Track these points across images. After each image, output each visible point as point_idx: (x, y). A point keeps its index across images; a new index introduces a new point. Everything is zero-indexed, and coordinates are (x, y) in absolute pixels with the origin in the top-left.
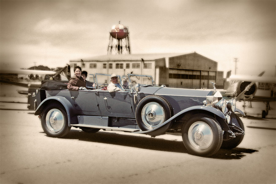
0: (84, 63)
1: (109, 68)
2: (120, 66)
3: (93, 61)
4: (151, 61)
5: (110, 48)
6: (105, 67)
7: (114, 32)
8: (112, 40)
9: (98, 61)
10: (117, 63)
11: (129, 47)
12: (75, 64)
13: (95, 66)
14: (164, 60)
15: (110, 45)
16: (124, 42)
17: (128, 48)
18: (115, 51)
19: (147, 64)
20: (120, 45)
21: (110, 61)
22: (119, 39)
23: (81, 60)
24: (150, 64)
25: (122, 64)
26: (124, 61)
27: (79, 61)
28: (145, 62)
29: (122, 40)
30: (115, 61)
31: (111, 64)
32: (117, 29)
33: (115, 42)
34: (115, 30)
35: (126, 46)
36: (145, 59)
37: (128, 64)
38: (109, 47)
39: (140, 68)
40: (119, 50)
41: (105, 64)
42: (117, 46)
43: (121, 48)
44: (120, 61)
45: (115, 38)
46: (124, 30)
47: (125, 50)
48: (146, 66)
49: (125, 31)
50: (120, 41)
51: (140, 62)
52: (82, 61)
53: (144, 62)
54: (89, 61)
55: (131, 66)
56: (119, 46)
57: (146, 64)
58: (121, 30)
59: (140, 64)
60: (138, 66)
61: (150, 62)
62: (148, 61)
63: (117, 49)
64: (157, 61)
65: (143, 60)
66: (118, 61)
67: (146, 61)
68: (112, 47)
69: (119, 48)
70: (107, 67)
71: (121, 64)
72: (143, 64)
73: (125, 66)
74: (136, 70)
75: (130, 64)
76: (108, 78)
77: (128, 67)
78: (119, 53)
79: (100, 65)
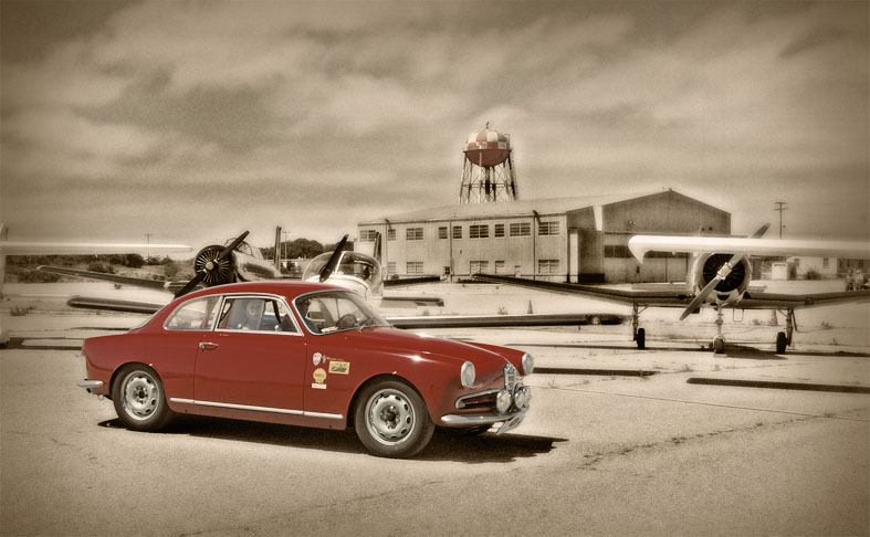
0: (393, 227)
1: (454, 237)
2: (479, 232)
3: (413, 222)
4: (557, 215)
5: (466, 189)
6: (443, 236)
7: (473, 149)
8: (472, 168)
9: (425, 221)
10: (472, 223)
11: (513, 185)
13: (418, 235)
14: (589, 212)
15: (467, 183)
16: (499, 173)
17: (510, 188)
18: (478, 196)
19: (547, 223)
20: (492, 182)
21: (455, 220)
22: (488, 166)
23: (384, 221)
24: (554, 223)
25: (484, 226)
26: (490, 218)
27: (380, 224)
28: (542, 220)
29: (495, 167)
30: (467, 220)
31: (458, 228)
32: (481, 141)
33: (478, 173)
34: (477, 144)
35: (506, 185)
36: (541, 211)
37: (500, 225)
38: (462, 185)
39: (529, 234)
40: (488, 192)
41: (443, 229)
42: (482, 184)
43: (494, 187)
44: (480, 219)
45: (479, 165)
46: (500, 143)
47: (502, 194)
48: (544, 230)
49: (501, 146)
50: (491, 172)
51: (530, 220)
52: (388, 222)
53: (538, 220)
54: (405, 222)
55: (507, 229)
56: (488, 183)
57: (543, 223)
58: (493, 144)
59: (528, 224)
60: (525, 230)
61: (554, 219)
62: (549, 215)
63: (483, 191)
64: (571, 215)
65: (536, 215)
66: (475, 219)
67: (545, 215)
68: (470, 187)
69: (489, 187)
70: (449, 236)
71: (481, 226)
72: (537, 223)
73: (492, 230)
74: (521, 239)
75: (507, 224)
76: (452, 262)
77: (499, 231)
78: (489, 200)
79: (430, 231)
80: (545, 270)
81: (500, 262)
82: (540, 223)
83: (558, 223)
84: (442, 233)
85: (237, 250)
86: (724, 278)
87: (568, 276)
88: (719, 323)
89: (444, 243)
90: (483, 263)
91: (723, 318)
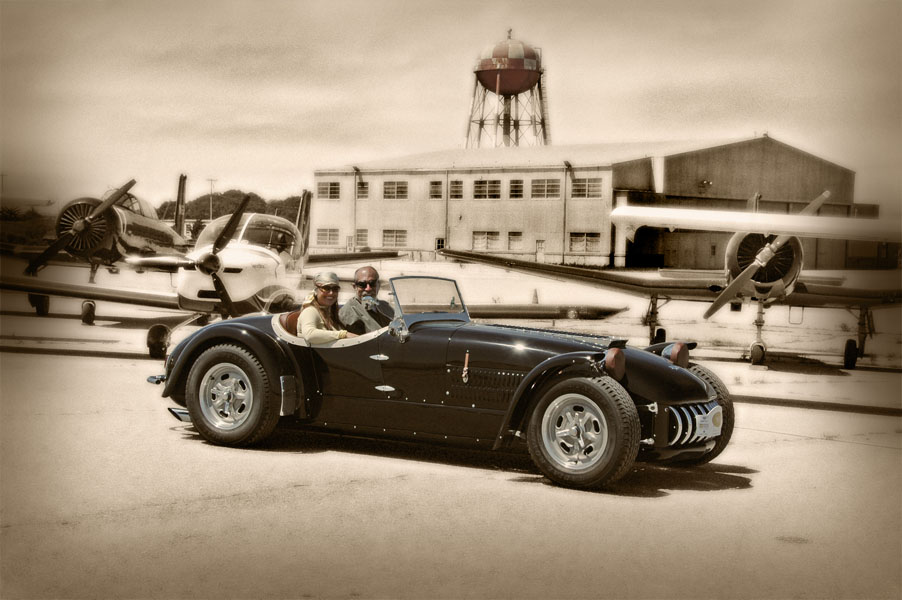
0: (365, 179)
1: (452, 196)
2: (486, 190)
3: (394, 173)
4: (598, 169)
5: (475, 127)
6: (436, 195)
7: (488, 68)
8: (485, 96)
9: (411, 173)
10: (479, 177)
11: (543, 123)
12: (332, 184)
13: (402, 191)
14: (646, 165)
15: (477, 117)
16: (525, 105)
17: (539, 127)
18: (493, 135)
19: (584, 180)
20: (513, 116)
21: (453, 172)
22: (508, 94)
23: (352, 170)
24: (595, 180)
25: (494, 182)
26: (503, 171)
27: (346, 174)
28: (579, 175)
29: (519, 95)
30: (470, 172)
31: (457, 183)
32: (498, 55)
33: (494, 103)
34: (494, 60)
35: (533, 122)
36: (576, 162)
37: (517, 182)
38: (471, 121)
39: (557, 196)
40: (507, 132)
41: (436, 184)
42: (498, 119)
43: (517, 125)
44: (489, 171)
45: (494, 91)
46: (526, 61)
47: (527, 133)
48: (579, 191)
49: (527, 66)
50: (513, 101)
51: (560, 176)
52: (357, 172)
53: (572, 175)
54: (383, 173)
55: (527, 189)
56: (507, 118)
57: (579, 180)
58: (517, 62)
59: (558, 181)
60: (552, 189)
61: (593, 175)
62: (588, 169)
63: (501, 130)
64: (619, 169)
65: (569, 168)
66: (483, 171)
67: (581, 169)
68: (482, 124)
69: (509, 124)
70: (444, 194)
71: (491, 182)
72: (569, 178)
73: (505, 189)
74: (546, 202)
75: (527, 181)
76: (448, 231)
77: (516, 191)
78: (508, 144)
79: (418, 187)
80: (580, 246)
81: (515, 234)
82: (574, 181)
83: (599, 180)
84: (435, 191)
85: (121, 206)
86: (763, 264)
87: (612, 256)
88: (759, 323)
89: (437, 205)
90: (492, 234)
91: (765, 317)
